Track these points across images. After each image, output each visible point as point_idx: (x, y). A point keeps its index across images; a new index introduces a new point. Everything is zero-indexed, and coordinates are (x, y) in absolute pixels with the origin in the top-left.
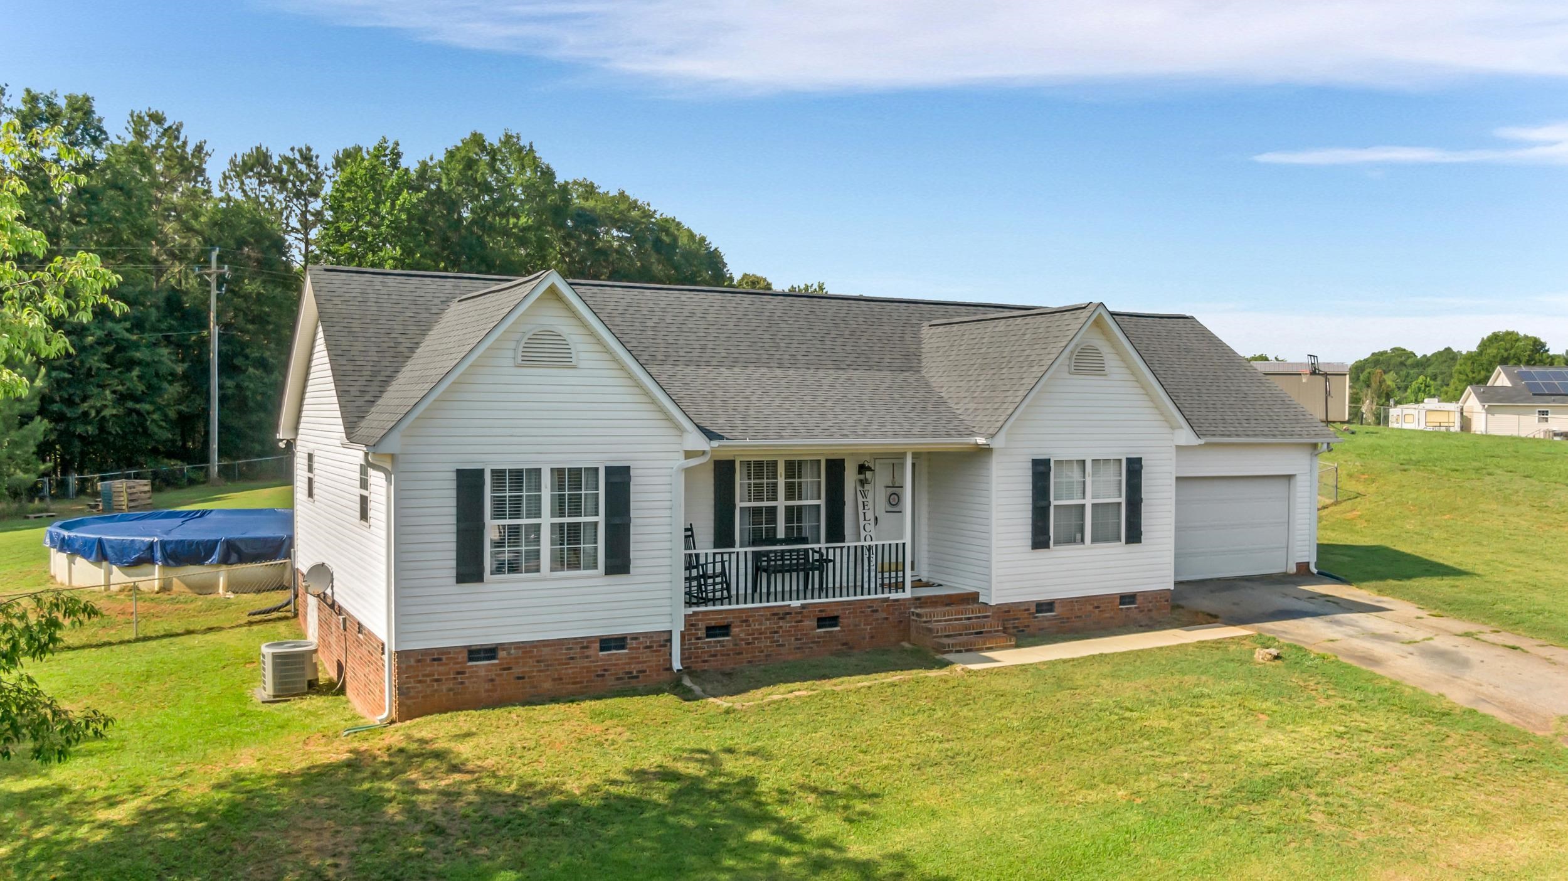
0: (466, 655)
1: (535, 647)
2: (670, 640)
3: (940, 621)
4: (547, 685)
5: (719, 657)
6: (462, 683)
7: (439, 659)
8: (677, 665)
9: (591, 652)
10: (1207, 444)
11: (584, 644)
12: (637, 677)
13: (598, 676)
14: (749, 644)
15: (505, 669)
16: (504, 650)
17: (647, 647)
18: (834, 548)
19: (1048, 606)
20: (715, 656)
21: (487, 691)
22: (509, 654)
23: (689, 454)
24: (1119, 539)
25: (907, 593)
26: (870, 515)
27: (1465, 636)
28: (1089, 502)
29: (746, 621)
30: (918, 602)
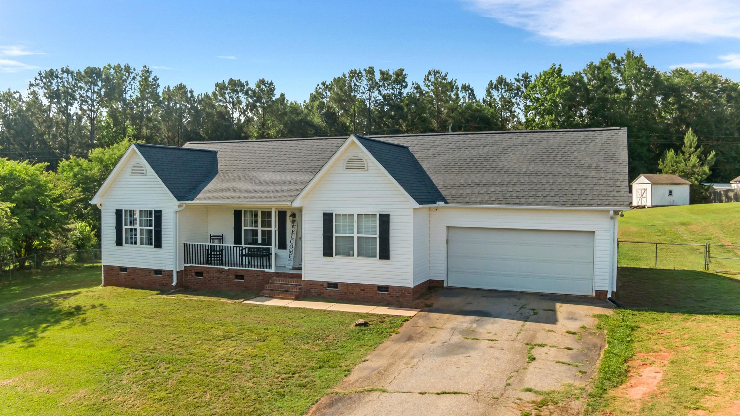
0: (119, 269)
1: (137, 270)
2: (173, 274)
4: (140, 283)
5: (198, 284)
6: (119, 278)
7: (112, 270)
8: (174, 284)
9: (152, 274)
11: (149, 271)
12: (165, 285)
13: (154, 283)
14: (209, 281)
15: (129, 276)
16: (128, 269)
17: (168, 276)
18: (237, 247)
19: (335, 285)
21: (125, 282)
22: (130, 271)
23: (179, 206)
24: (375, 256)
25: (273, 270)
26: (294, 236)
27: (531, 345)
28: (355, 236)
29: (208, 272)
30: (277, 274)
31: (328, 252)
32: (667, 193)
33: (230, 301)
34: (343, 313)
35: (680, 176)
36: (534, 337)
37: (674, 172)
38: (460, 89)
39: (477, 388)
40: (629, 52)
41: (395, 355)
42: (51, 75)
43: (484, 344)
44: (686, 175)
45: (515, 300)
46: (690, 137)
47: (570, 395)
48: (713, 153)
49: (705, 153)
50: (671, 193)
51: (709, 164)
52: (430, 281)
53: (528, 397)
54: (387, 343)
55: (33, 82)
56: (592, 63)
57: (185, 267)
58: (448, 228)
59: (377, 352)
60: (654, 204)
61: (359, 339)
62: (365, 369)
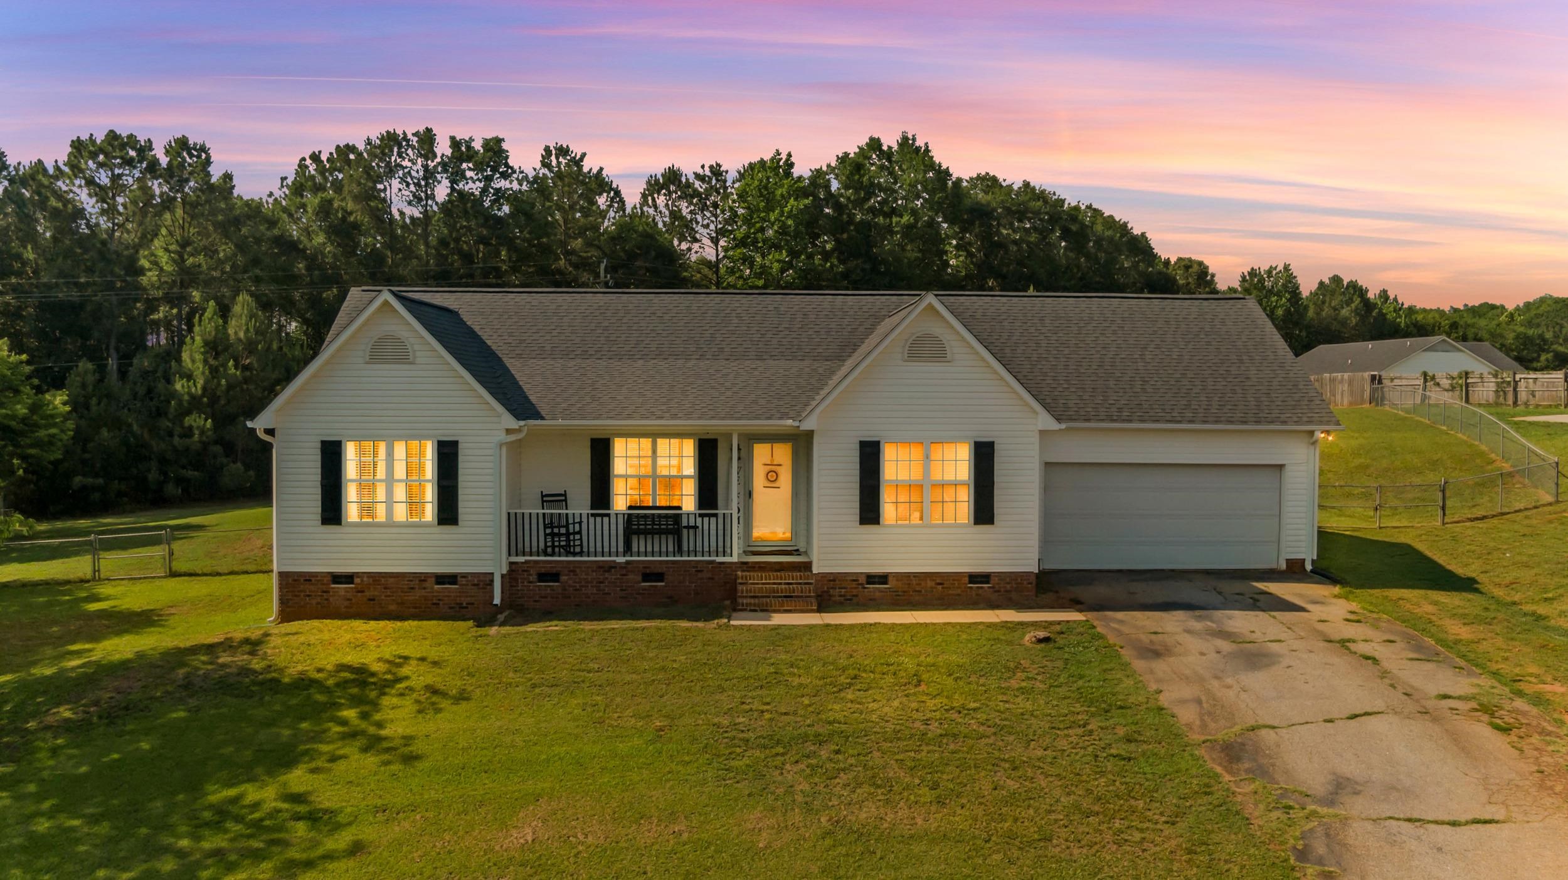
0: (330, 578)
1: (383, 577)
2: (492, 581)
3: (757, 584)
4: (393, 607)
5: (549, 599)
6: (327, 600)
7: (310, 580)
8: (497, 601)
9: (427, 585)
10: (1067, 429)
11: (422, 578)
12: (467, 608)
13: (434, 604)
14: (576, 590)
15: (359, 592)
16: (358, 577)
17: (474, 585)
19: (883, 578)
20: (546, 597)
21: (346, 607)
22: (362, 581)
23: (509, 431)
25: (735, 559)
27: (1337, 642)
28: (927, 483)
29: (574, 571)
30: (748, 565)
31: (869, 516)
39: (1379, 703)
57: (511, 563)
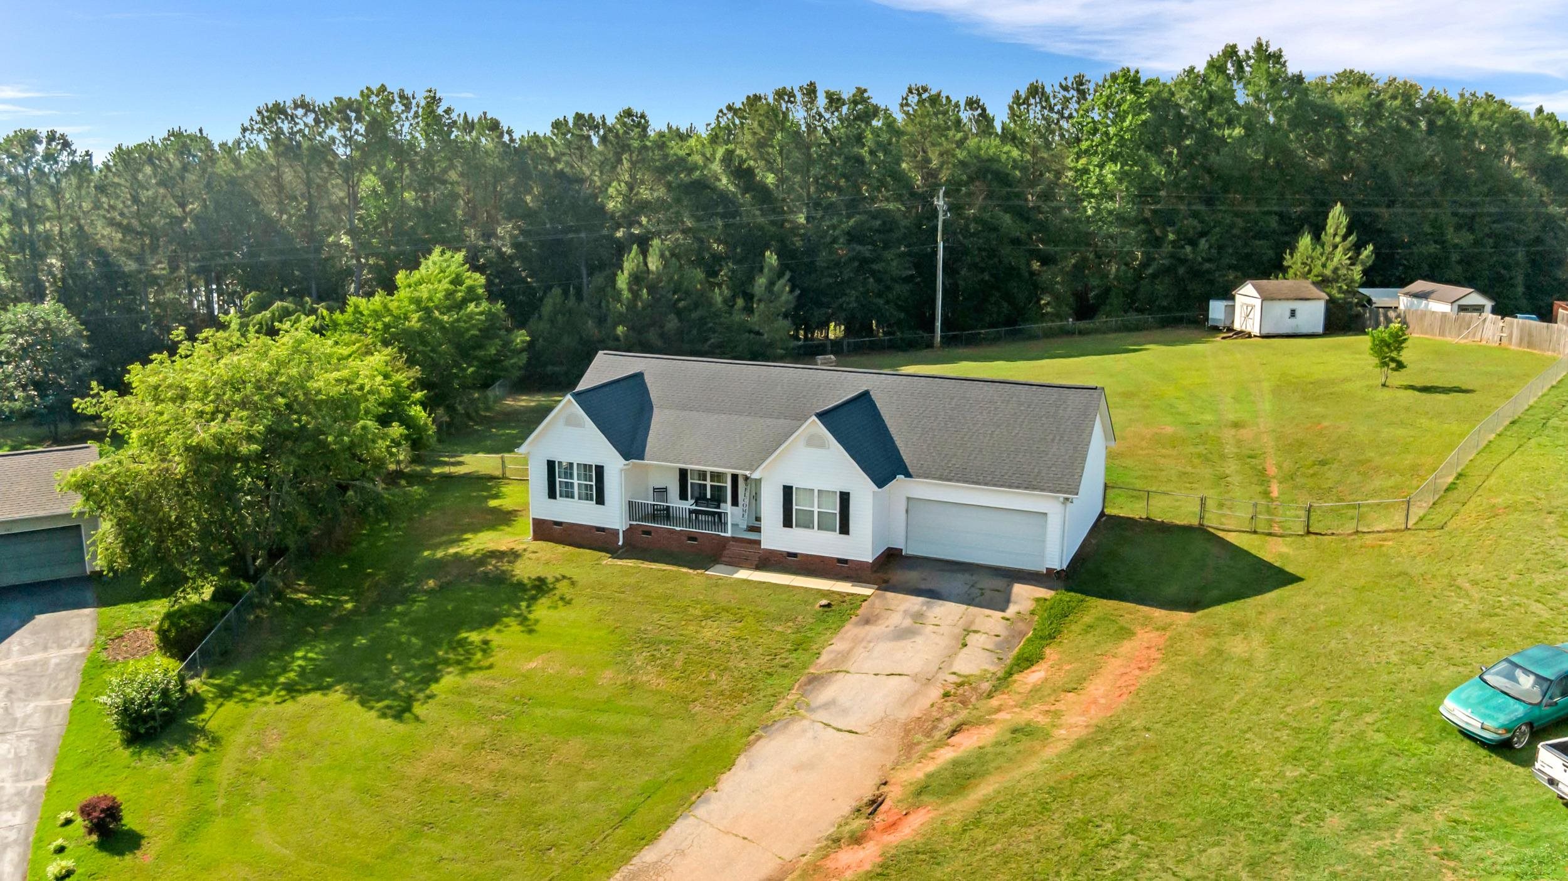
0: (553, 523)
1: (574, 525)
2: (619, 533)
3: (737, 550)
6: (551, 532)
7: (545, 523)
8: (620, 543)
9: (592, 531)
11: (590, 528)
12: (609, 544)
13: (595, 540)
14: (658, 541)
15: (564, 531)
17: (612, 534)
19: (795, 555)
20: (645, 543)
21: (559, 537)
22: (565, 526)
23: (624, 464)
24: (835, 531)
25: (729, 534)
26: (748, 494)
27: (968, 631)
28: (816, 510)
29: (657, 532)
30: (733, 539)
31: (787, 523)
32: (1288, 313)
33: (691, 571)
34: (806, 589)
35: (1314, 283)
36: (972, 622)
37: (1305, 276)
38: (962, 107)
39: (917, 670)
40: (1260, 45)
41: (857, 641)
42: (278, 110)
43: (929, 629)
44: (1323, 282)
45: (967, 576)
46: (1337, 217)
47: (982, 678)
48: (1370, 247)
49: (1358, 247)
50: (1293, 313)
51: (1363, 263)
52: (889, 549)
53: (954, 678)
54: (848, 626)
55: (247, 124)
56: (1192, 69)
57: (631, 525)
58: (908, 499)
59: (840, 635)
60: (1264, 332)
61: (824, 621)
62: (832, 652)
